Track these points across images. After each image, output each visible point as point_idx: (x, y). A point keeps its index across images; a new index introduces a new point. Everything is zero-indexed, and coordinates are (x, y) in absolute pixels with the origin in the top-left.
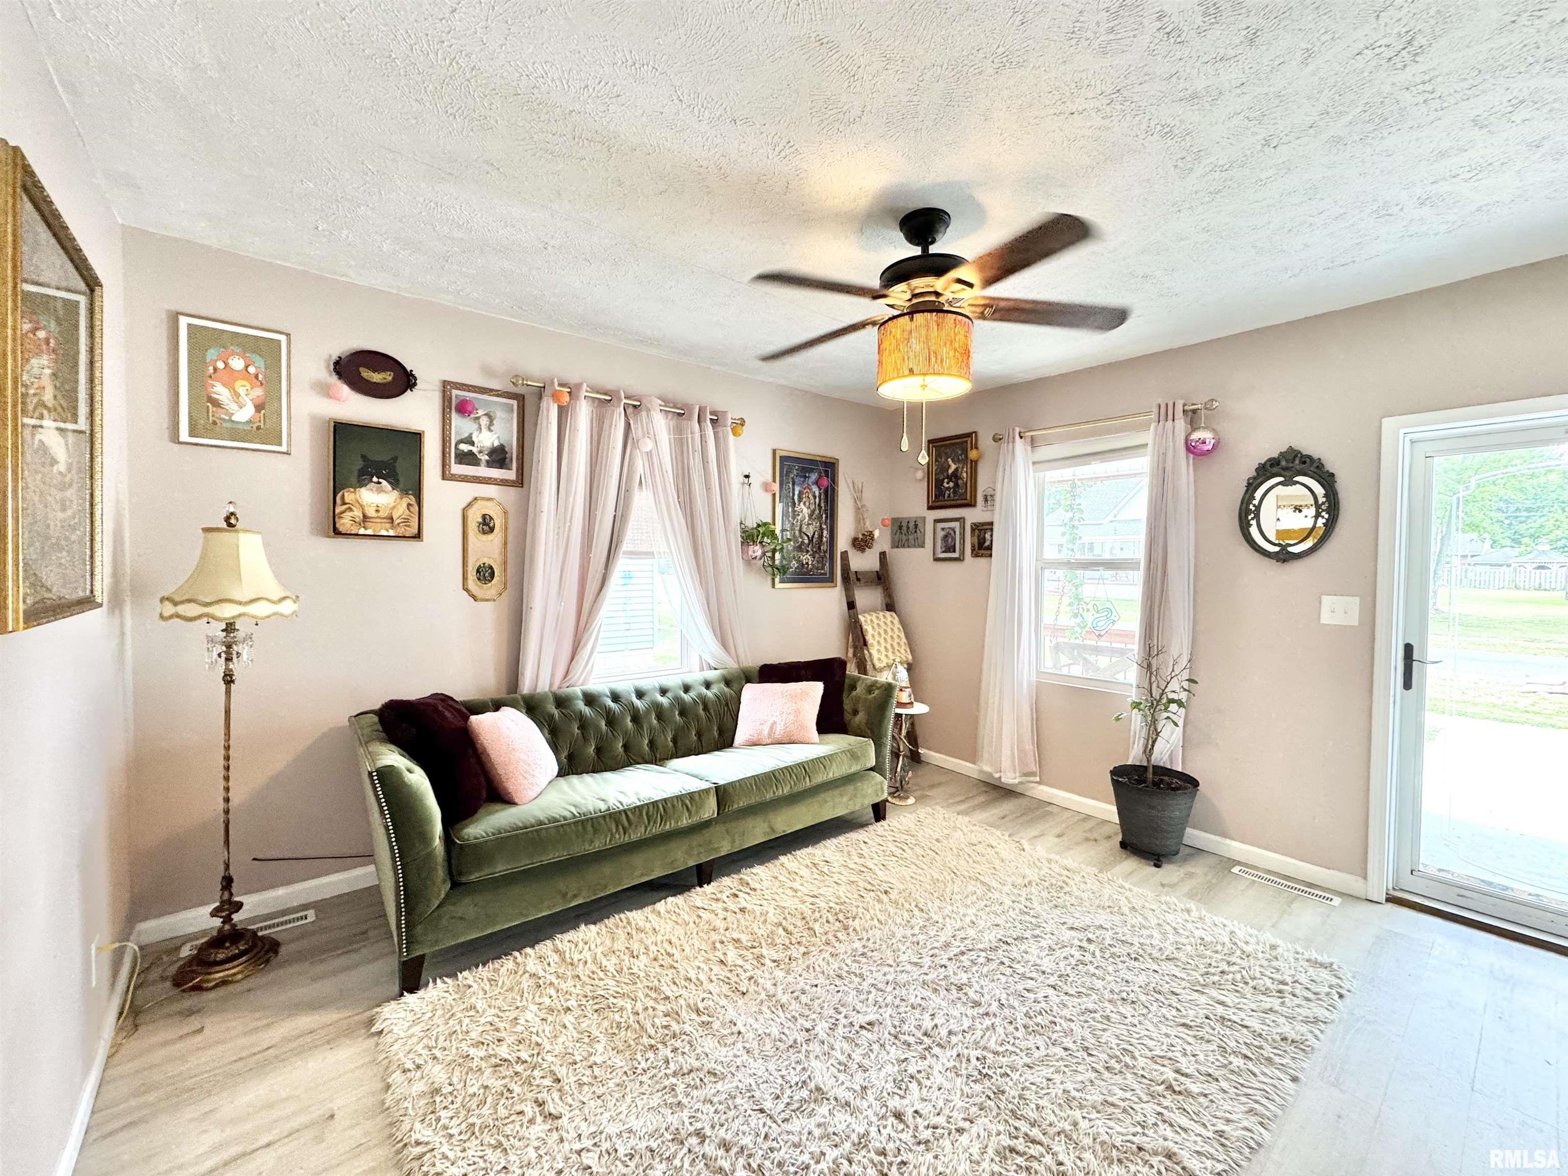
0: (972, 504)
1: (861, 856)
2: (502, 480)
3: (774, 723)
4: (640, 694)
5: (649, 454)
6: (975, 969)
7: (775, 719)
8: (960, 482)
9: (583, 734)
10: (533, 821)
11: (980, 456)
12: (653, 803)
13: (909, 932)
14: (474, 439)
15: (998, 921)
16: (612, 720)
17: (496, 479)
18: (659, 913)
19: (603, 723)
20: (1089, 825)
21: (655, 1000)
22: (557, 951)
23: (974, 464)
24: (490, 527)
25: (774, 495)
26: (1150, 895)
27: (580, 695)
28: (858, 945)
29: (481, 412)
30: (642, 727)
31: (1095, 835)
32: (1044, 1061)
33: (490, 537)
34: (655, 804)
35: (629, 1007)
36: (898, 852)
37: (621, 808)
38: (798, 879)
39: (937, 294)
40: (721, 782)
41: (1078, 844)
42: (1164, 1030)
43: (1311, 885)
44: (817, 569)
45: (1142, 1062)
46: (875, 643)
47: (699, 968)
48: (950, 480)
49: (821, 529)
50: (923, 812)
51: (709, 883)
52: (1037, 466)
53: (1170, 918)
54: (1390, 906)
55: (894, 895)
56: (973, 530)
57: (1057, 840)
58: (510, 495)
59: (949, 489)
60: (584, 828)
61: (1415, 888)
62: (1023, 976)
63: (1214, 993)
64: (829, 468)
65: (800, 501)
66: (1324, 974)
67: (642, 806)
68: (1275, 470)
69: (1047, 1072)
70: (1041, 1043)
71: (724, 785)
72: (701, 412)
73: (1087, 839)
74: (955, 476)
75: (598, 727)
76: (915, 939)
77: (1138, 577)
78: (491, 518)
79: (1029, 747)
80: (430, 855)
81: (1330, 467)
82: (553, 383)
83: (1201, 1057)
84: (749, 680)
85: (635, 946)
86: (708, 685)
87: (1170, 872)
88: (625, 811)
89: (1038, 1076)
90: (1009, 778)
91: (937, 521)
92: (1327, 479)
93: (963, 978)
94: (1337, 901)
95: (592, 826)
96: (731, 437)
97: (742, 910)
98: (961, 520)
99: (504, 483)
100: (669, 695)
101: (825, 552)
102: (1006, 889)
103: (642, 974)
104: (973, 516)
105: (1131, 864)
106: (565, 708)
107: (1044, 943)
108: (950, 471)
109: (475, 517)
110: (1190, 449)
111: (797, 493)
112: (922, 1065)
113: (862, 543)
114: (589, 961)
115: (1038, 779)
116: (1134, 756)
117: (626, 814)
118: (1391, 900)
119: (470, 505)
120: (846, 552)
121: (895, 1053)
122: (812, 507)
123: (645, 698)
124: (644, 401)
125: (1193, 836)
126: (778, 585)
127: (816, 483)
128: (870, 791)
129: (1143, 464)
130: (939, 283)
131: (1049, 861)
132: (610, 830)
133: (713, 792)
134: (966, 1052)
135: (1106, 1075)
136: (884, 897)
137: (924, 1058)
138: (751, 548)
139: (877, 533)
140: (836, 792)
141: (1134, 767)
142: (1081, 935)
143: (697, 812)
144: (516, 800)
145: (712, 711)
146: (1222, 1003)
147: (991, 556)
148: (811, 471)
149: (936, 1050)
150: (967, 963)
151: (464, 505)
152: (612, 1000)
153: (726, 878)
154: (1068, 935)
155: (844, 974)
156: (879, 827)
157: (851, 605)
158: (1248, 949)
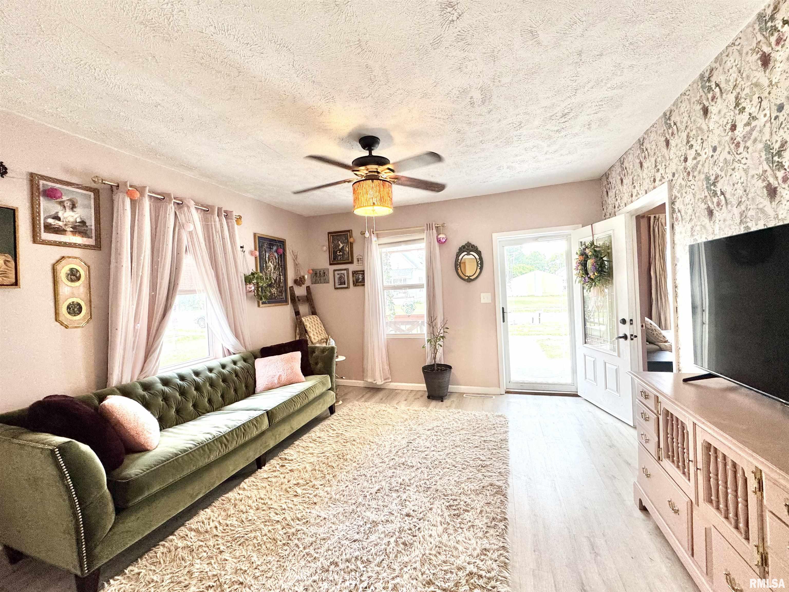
0: (352, 262)
1: (334, 430)
2: (85, 245)
3: (280, 376)
4: (197, 374)
5: (190, 233)
6: (404, 456)
7: (280, 373)
8: (345, 252)
9: (166, 403)
10: (171, 455)
11: (354, 241)
12: (238, 427)
13: (373, 452)
14: (60, 215)
15: (403, 436)
16: (183, 392)
17: (79, 245)
18: (244, 488)
19: (177, 394)
20: (414, 393)
21: (272, 525)
22: (191, 530)
23: (352, 244)
24: (76, 277)
25: (256, 258)
26: (446, 411)
27: (158, 380)
28: (355, 464)
29: (64, 198)
30: (203, 392)
31: (416, 397)
32: (444, 474)
33: (77, 284)
34: (239, 428)
35: (259, 534)
36: (349, 424)
37: (221, 434)
38: (310, 449)
39: (378, 173)
40: (269, 409)
41: (413, 401)
42: (471, 450)
43: (486, 394)
44: (279, 296)
45: (471, 462)
46: (311, 331)
47: (286, 502)
48: (340, 252)
49: (280, 275)
50: (349, 406)
51: (264, 465)
52: (380, 246)
53: (455, 416)
54: (507, 394)
55: (358, 441)
56: (353, 274)
57: (405, 402)
58: (90, 255)
59: (340, 255)
60: (204, 450)
61: (512, 388)
62: (422, 452)
63: (478, 434)
64: (281, 243)
65: (269, 259)
66: (502, 419)
67: (233, 430)
68: (464, 249)
69: (447, 478)
70: (440, 470)
71: (271, 410)
72: (219, 209)
73: (416, 399)
74: (342, 250)
75: (175, 397)
76: (377, 453)
77: (424, 290)
78: (77, 271)
79: (386, 367)
80: (103, 497)
81: (480, 249)
82: (126, 185)
83: (485, 454)
84: (256, 358)
85: (242, 507)
86: (235, 363)
87: (447, 402)
88: (224, 435)
89: (445, 480)
90: (379, 382)
91: (335, 271)
92: (479, 253)
93: (403, 460)
94: (494, 397)
95: (208, 448)
96: (236, 226)
97: (291, 471)
98: (347, 270)
99: (85, 247)
100: (215, 371)
101: (282, 287)
102: (399, 424)
103: (256, 518)
104: (352, 268)
105: (434, 403)
106: (150, 390)
107: (423, 438)
108: (340, 247)
109: (63, 271)
110: (439, 241)
111: (267, 256)
112: (406, 494)
113: (299, 282)
114: (218, 526)
115: (390, 380)
116: (428, 362)
117: (225, 437)
118: (507, 392)
119: (58, 261)
120: (292, 287)
121: (394, 495)
122: (275, 264)
123: (201, 375)
124: (185, 201)
125: (452, 388)
126: (261, 305)
127: (276, 251)
128: (330, 400)
129: (423, 245)
130: (380, 168)
131: (408, 410)
132: (218, 448)
133: (266, 414)
134: (418, 484)
135: (464, 471)
136: (354, 443)
137: (405, 492)
138: (248, 286)
139: (306, 277)
140: (316, 403)
141: (429, 366)
142: (433, 431)
143: (260, 427)
144: (149, 448)
145: (241, 376)
146: (482, 437)
147: (364, 285)
148: (273, 245)
149: (407, 488)
150: (401, 455)
151: (54, 261)
152: (246, 536)
153: (272, 461)
154: (429, 433)
155: (357, 477)
156: (333, 416)
157: (297, 313)
158: (481, 418)
